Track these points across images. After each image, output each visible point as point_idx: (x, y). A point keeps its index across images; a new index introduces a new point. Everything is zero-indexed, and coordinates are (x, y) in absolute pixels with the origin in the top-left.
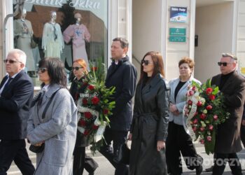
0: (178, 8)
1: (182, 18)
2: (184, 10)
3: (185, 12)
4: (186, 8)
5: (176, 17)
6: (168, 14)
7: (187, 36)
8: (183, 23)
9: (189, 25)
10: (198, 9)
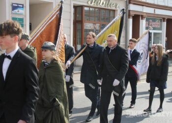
0: (18, 4)
1: (21, 11)
2: (22, 6)
3: (23, 7)
4: (23, 5)
5: (16, 11)
6: (11, 8)
7: (24, 23)
8: (21, 14)
9: (25, 16)
10: (31, 6)
